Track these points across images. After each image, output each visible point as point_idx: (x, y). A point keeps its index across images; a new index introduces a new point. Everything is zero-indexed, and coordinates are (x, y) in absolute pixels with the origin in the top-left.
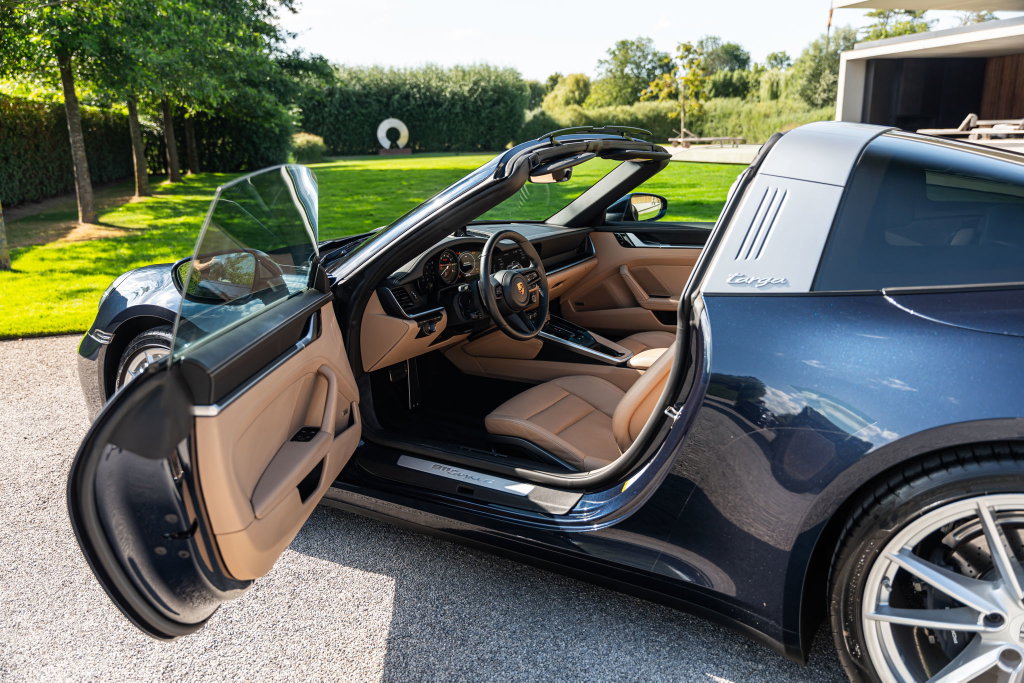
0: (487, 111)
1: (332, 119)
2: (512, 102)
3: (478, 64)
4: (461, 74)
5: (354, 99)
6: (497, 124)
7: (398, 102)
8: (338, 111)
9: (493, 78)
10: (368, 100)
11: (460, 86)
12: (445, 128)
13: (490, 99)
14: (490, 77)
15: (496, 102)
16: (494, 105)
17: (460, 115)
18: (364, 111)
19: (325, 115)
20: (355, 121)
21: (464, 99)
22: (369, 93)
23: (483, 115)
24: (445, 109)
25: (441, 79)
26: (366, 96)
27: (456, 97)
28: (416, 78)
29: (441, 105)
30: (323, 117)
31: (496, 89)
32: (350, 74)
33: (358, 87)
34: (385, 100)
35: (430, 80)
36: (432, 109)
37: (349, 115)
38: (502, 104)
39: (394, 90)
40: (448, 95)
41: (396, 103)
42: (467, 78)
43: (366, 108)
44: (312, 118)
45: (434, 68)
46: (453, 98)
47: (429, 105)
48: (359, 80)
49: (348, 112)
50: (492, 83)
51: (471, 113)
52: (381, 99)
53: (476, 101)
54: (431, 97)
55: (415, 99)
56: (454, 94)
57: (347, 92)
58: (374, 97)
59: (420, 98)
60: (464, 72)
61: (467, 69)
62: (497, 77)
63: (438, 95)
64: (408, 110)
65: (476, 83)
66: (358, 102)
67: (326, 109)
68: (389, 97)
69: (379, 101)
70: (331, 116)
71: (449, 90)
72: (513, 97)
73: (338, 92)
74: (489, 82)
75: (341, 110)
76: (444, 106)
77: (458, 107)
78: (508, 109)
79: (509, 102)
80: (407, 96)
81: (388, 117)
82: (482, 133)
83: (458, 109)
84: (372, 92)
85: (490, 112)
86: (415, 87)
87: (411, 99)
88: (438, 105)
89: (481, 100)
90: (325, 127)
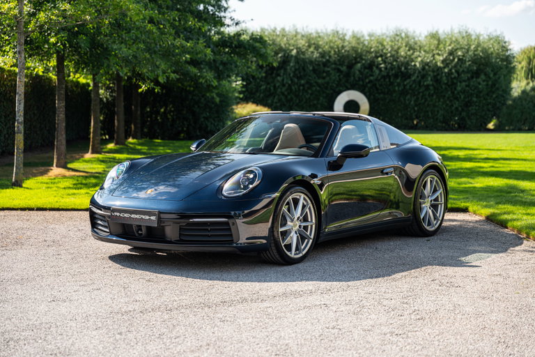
0: (464, 84)
1: (284, 89)
2: (495, 74)
3: (456, 31)
4: (436, 42)
5: (311, 68)
6: (475, 99)
7: (359, 71)
8: (291, 80)
9: (472, 47)
10: (326, 69)
11: (433, 56)
12: (412, 103)
13: (469, 70)
14: (470, 47)
15: (476, 74)
16: (472, 77)
17: (431, 88)
18: (320, 81)
19: (278, 84)
20: (310, 91)
21: (438, 70)
22: (328, 61)
23: (459, 88)
24: (414, 81)
25: (411, 48)
26: (325, 64)
27: (427, 67)
28: (382, 45)
29: (409, 77)
30: (275, 86)
31: (476, 60)
32: (309, 41)
33: (316, 55)
34: (344, 69)
35: (399, 48)
36: (398, 81)
37: (303, 85)
38: (483, 77)
39: (355, 58)
40: (418, 65)
41: (357, 73)
42: (441, 46)
43: (324, 78)
44: (263, 87)
45: (403, 35)
46: (423, 69)
47: (396, 76)
48: (317, 47)
49: (303, 82)
50: (471, 53)
51: (444, 87)
52: (340, 67)
53: (450, 73)
54: (399, 68)
55: (380, 70)
56: (425, 65)
57: (304, 60)
58: (333, 66)
59: (386, 68)
60: (439, 40)
61: (442, 37)
62: (478, 45)
63: (407, 64)
64: (371, 81)
65: (451, 53)
66: (314, 70)
67: (279, 78)
68: (350, 66)
69: (339, 70)
70: (284, 85)
71: (419, 59)
72: (496, 69)
73: (293, 59)
74: (468, 50)
75: (296, 80)
76: (413, 78)
77: (429, 79)
78: (490, 83)
79: (491, 75)
80: (371, 65)
81: (348, 89)
82: (457, 108)
83: (429, 81)
84: (332, 60)
85: (467, 86)
86: (381, 56)
87: (374, 68)
88: (406, 76)
89: (457, 71)
90: (276, 97)
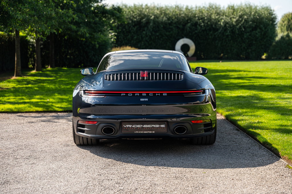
0: (248, 34)
1: (147, 38)
2: (265, 28)
3: (244, 4)
4: (232, 11)
5: (162, 26)
6: (254, 42)
7: (189, 28)
8: (151, 33)
9: (253, 13)
10: (171, 27)
11: (231, 19)
12: (219, 45)
13: (250, 27)
14: (251, 14)
15: (255, 29)
16: (253, 30)
17: (230, 36)
18: (168, 33)
19: (143, 36)
20: (162, 39)
21: (232, 27)
22: (172, 22)
23: (245, 37)
24: (220, 33)
25: (218, 14)
26: (170, 24)
27: (227, 25)
28: (202, 13)
30: (142, 37)
31: (253, 21)
32: (161, 11)
33: (165, 19)
34: (181, 26)
35: (212, 14)
36: (211, 33)
37: (158, 36)
38: (259, 30)
39: (188, 20)
40: (222, 24)
41: (188, 29)
42: (235, 13)
43: (169, 32)
44: (135, 37)
45: (214, 7)
46: (225, 26)
47: (210, 30)
48: (165, 14)
49: (158, 34)
50: (252, 17)
51: (237, 36)
52: (179, 26)
53: (240, 28)
54: (211, 25)
55: (201, 26)
56: (226, 23)
57: (158, 22)
58: (175, 25)
59: (204, 26)
60: (234, 10)
61: (236, 7)
62: (256, 12)
63: (216, 24)
64: (196, 33)
65: (241, 16)
66: (164, 27)
67: (144, 32)
68: (184, 26)
69: (178, 27)
70: (147, 36)
71: (223, 21)
72: (266, 25)
73: (152, 22)
74: (250, 16)
75: (153, 33)
76: (219, 31)
77: (228, 31)
78: (263, 33)
79: (263, 29)
80: (196, 24)
81: (183, 38)
82: (244, 48)
83: (228, 33)
84: (174, 22)
85: (250, 35)
86: (202, 19)
87: (198, 26)
88: (216, 30)
89: (244, 27)
90: (143, 43)
